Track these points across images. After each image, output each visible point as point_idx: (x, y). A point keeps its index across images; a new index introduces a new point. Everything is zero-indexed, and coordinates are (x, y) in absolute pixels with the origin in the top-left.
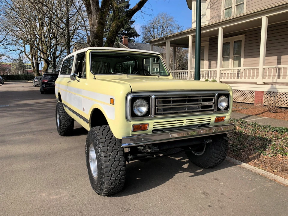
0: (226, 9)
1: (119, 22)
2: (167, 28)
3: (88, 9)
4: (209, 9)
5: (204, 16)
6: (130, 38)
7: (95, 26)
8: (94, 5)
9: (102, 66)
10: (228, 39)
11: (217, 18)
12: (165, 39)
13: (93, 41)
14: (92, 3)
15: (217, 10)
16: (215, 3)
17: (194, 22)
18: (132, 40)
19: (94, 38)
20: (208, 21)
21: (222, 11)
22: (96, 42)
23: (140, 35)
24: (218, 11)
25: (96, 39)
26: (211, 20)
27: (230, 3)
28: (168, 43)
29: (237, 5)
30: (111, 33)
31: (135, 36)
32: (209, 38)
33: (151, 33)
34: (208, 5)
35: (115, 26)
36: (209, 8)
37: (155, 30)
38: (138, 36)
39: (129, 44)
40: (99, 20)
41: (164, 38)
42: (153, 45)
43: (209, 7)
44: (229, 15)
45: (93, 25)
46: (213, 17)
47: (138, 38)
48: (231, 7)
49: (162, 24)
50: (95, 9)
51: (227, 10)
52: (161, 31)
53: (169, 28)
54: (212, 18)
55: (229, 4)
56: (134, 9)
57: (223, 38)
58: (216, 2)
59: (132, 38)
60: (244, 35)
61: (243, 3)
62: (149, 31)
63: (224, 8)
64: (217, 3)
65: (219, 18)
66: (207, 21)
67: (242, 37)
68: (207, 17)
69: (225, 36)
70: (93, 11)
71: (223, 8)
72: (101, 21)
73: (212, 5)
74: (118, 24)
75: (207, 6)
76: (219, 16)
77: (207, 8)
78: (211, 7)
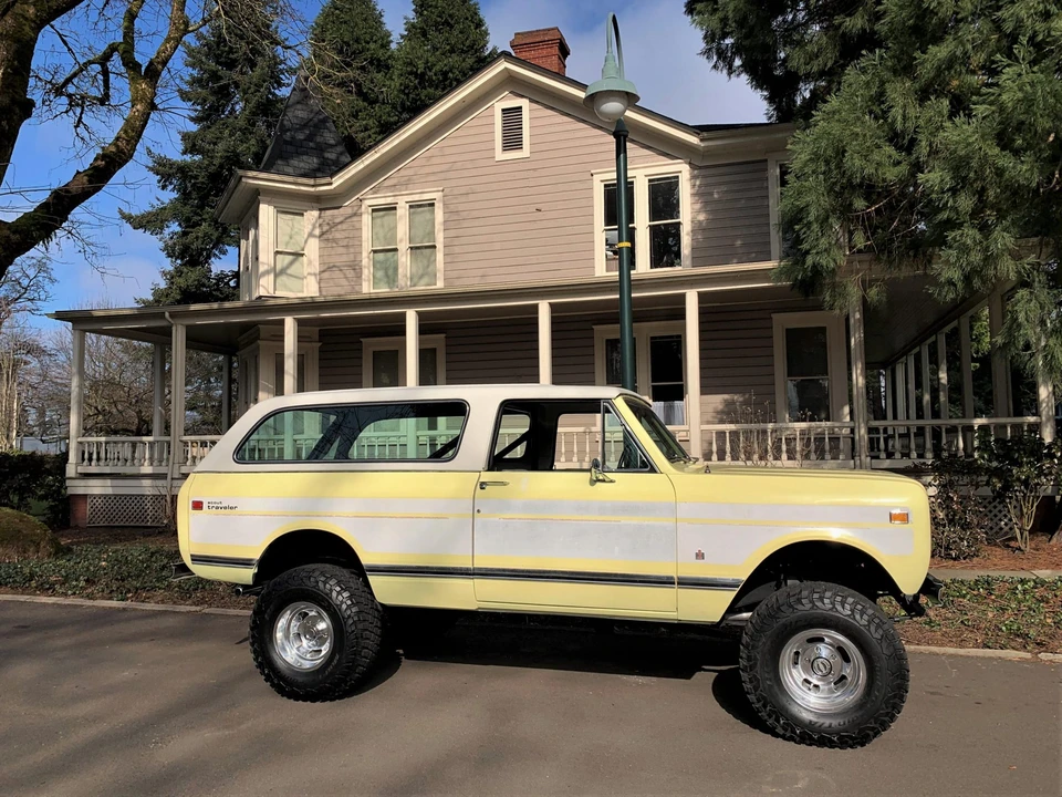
0: (375, 252)
4: (317, 240)
5: (301, 258)
11: (350, 273)
12: (171, 316)
15: (347, 246)
16: (339, 227)
17: (267, 272)
20: (315, 275)
21: (365, 254)
24: (352, 250)
26: (326, 275)
27: (388, 236)
28: (180, 335)
29: (411, 248)
32: (318, 328)
34: (314, 227)
36: (315, 236)
41: (167, 314)
42: (84, 331)
43: (317, 232)
44: (390, 272)
46: (334, 266)
48: (396, 250)
51: (381, 256)
54: (327, 268)
55: (385, 239)
58: (341, 222)
60: (444, 335)
61: (434, 247)
63: (370, 249)
64: (344, 226)
65: (357, 273)
66: (309, 274)
67: (436, 340)
68: (310, 263)
71: (367, 247)
73: (325, 228)
75: (310, 227)
76: (356, 268)
77: (311, 235)
78: (322, 234)
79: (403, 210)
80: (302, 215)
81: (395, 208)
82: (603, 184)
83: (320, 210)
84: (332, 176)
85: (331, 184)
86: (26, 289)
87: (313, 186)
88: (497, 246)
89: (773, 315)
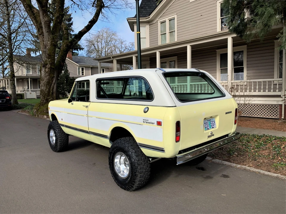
1: (69, 43)
2: (111, 42)
3: (38, 31)
5: (145, 39)
6: (74, 51)
7: (47, 47)
8: (46, 29)
9: (55, 83)
10: (164, 60)
13: (46, 61)
14: (45, 26)
18: (75, 53)
19: (47, 58)
21: (159, 36)
22: (49, 62)
23: (84, 49)
25: (49, 59)
27: (164, 30)
28: (115, 62)
29: (170, 32)
30: (62, 53)
31: (79, 49)
32: (149, 58)
33: (95, 47)
35: (65, 46)
37: (99, 44)
38: (83, 49)
39: (73, 57)
40: (52, 42)
41: (111, 57)
42: (100, 62)
45: (45, 46)
47: (81, 51)
48: (166, 33)
49: (106, 38)
50: (47, 32)
51: (163, 36)
52: (105, 44)
53: (113, 42)
56: (82, 31)
57: (160, 59)
59: (76, 51)
60: (176, 57)
61: (175, 31)
62: (93, 45)
63: (160, 34)
67: (175, 58)
69: (161, 57)
70: (46, 34)
71: (159, 33)
72: (53, 42)
74: (68, 44)
79: (167, 22)
80: (145, 27)
81: (165, 22)
82: (220, 4)
83: (149, 25)
84: (149, 16)
85: (149, 18)
86: (130, 50)
87: (146, 19)
88: (190, 28)
89: (274, 41)
